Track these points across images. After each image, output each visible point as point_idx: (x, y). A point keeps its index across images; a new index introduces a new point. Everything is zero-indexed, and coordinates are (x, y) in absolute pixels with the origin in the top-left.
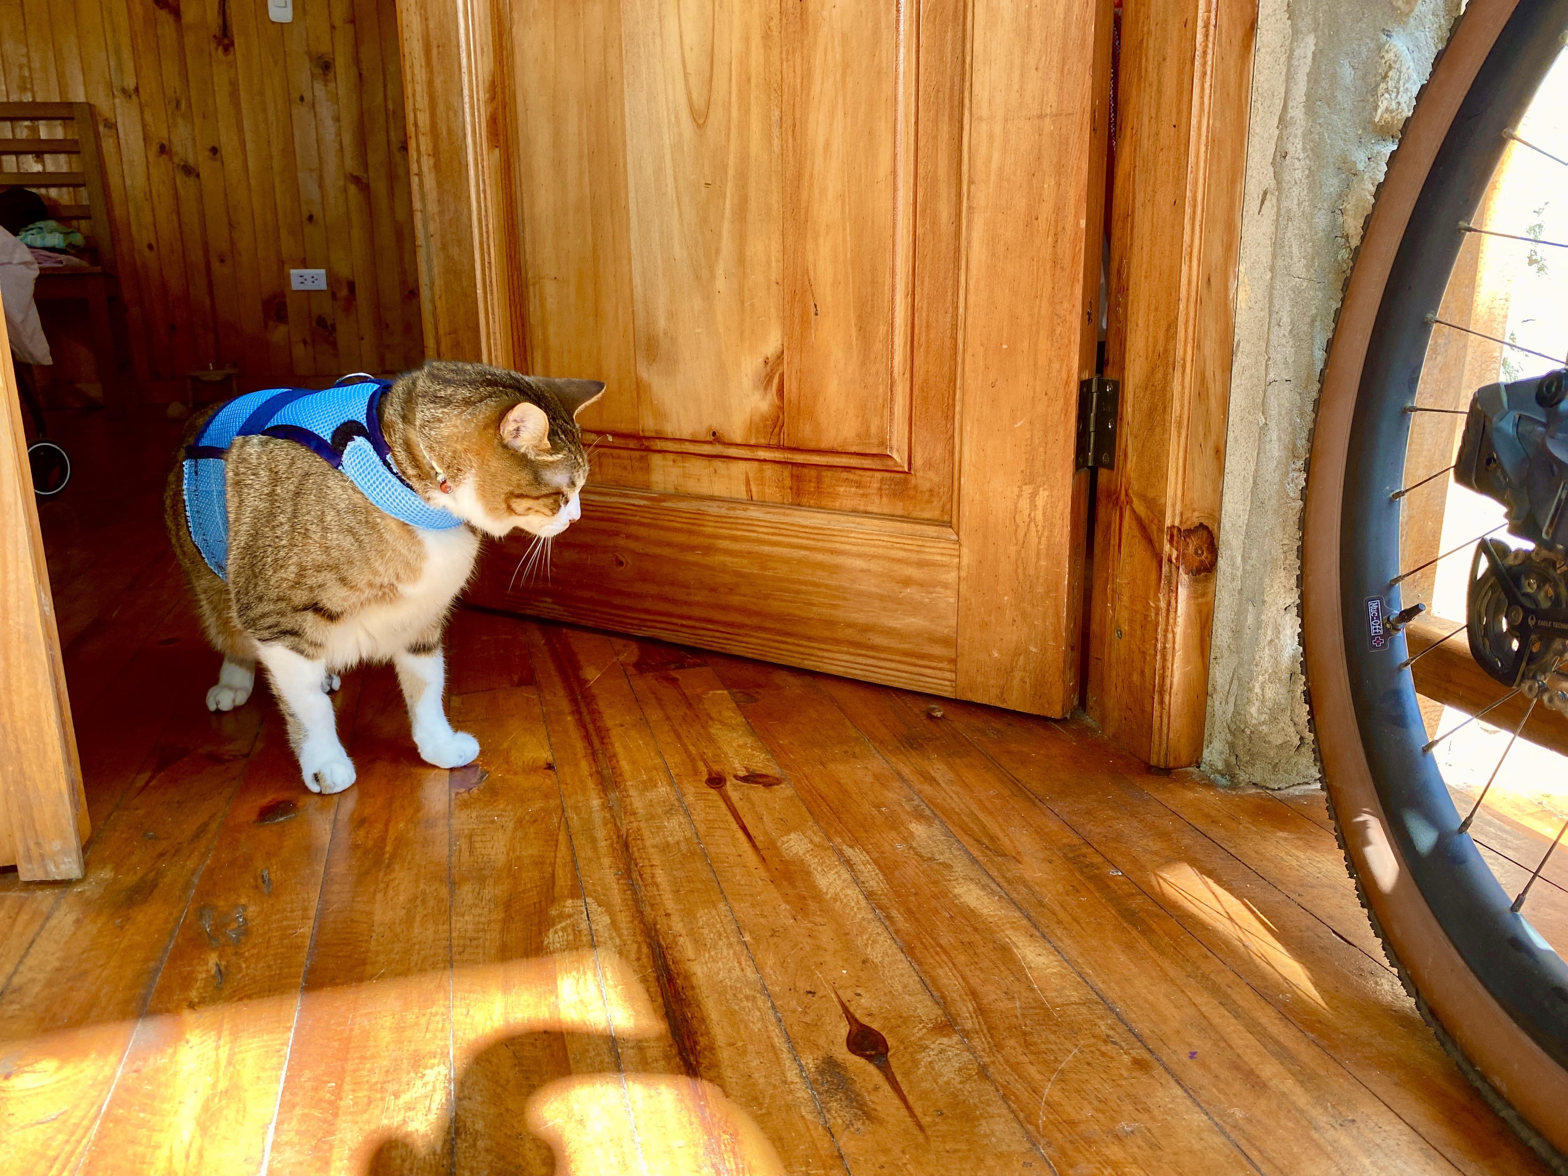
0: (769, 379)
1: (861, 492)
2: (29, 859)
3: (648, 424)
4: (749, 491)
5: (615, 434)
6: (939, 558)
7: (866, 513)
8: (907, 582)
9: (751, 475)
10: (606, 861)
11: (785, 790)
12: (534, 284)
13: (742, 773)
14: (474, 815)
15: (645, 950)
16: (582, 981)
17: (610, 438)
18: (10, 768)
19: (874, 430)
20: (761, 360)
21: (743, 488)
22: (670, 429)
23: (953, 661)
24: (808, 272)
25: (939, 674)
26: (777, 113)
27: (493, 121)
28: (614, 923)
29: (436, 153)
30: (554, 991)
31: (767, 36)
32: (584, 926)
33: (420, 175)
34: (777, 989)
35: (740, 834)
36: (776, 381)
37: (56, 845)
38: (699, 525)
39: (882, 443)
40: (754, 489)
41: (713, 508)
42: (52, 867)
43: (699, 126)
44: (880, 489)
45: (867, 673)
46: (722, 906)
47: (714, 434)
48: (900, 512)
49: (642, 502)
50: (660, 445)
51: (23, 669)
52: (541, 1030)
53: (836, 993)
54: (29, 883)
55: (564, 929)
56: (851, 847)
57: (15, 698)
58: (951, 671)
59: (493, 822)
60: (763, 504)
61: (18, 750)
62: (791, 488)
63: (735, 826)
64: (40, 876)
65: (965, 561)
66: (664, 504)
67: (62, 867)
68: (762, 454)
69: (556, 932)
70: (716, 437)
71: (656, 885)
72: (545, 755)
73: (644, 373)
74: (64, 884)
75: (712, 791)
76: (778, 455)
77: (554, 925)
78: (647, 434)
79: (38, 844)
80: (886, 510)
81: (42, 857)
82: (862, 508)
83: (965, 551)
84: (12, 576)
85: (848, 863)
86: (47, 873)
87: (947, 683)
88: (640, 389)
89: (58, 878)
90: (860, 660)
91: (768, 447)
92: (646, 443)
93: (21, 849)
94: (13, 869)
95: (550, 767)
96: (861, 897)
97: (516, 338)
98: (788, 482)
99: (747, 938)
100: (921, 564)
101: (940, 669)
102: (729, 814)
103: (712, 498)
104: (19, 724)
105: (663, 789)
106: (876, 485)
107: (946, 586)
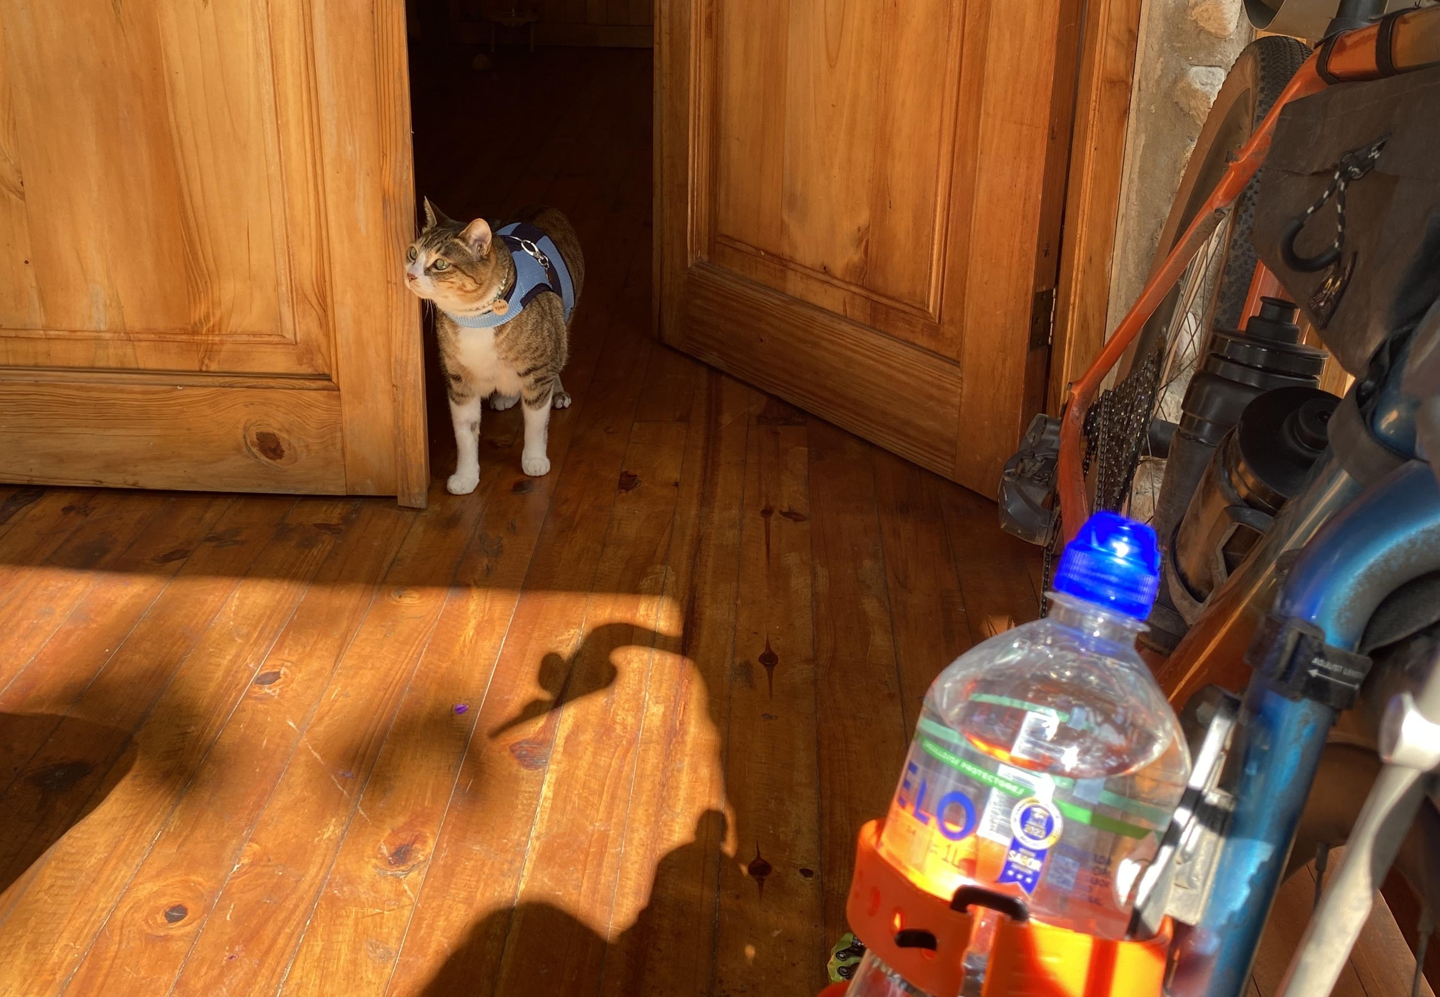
0: (860, 241)
1: (911, 329)
2: (403, 495)
3: (786, 250)
4: (845, 310)
5: (766, 252)
6: (949, 386)
7: (913, 345)
8: (931, 397)
9: (847, 300)
10: (686, 548)
11: (805, 526)
12: (725, 139)
13: (785, 510)
14: (626, 507)
15: (686, 597)
16: (651, 606)
17: (763, 254)
19: (918, 292)
20: (856, 228)
21: (842, 308)
22: (799, 257)
23: (953, 456)
24: (887, 179)
25: (946, 463)
26: (877, 72)
27: (709, 20)
28: (677, 581)
29: (671, 32)
30: (637, 608)
31: (874, 21)
32: (661, 580)
33: (660, 44)
34: (740, 628)
35: (764, 548)
36: (864, 243)
37: (417, 490)
38: (811, 327)
39: (923, 302)
40: (848, 309)
41: (820, 317)
42: (413, 501)
43: (831, 66)
44: (922, 330)
45: (903, 453)
46: (734, 584)
47: (825, 268)
48: (933, 348)
49: (778, 302)
50: (792, 266)
53: (767, 636)
54: (401, 507)
55: (651, 579)
56: (822, 566)
58: (952, 463)
59: (634, 513)
60: (852, 322)
62: (870, 315)
63: (764, 541)
64: (407, 505)
65: (965, 391)
66: (792, 307)
67: (418, 502)
68: (853, 288)
69: (647, 580)
70: (826, 270)
71: (706, 566)
72: (675, 476)
73: (786, 218)
74: (418, 510)
75: (762, 518)
76: (863, 292)
77: (647, 576)
78: (785, 257)
79: (408, 488)
80: (925, 345)
81: (409, 494)
82: (911, 340)
83: (965, 385)
85: (814, 575)
86: (410, 502)
87: (950, 470)
88: (783, 228)
89: (415, 506)
90: (900, 442)
91: (857, 285)
92: (785, 263)
93: (400, 489)
94: (395, 497)
95: (676, 484)
96: (810, 594)
97: (711, 169)
98: (869, 311)
99: (739, 602)
100: (940, 388)
101: (946, 460)
102: (764, 534)
103: (822, 310)
105: (734, 512)
106: (920, 327)
107: (953, 406)
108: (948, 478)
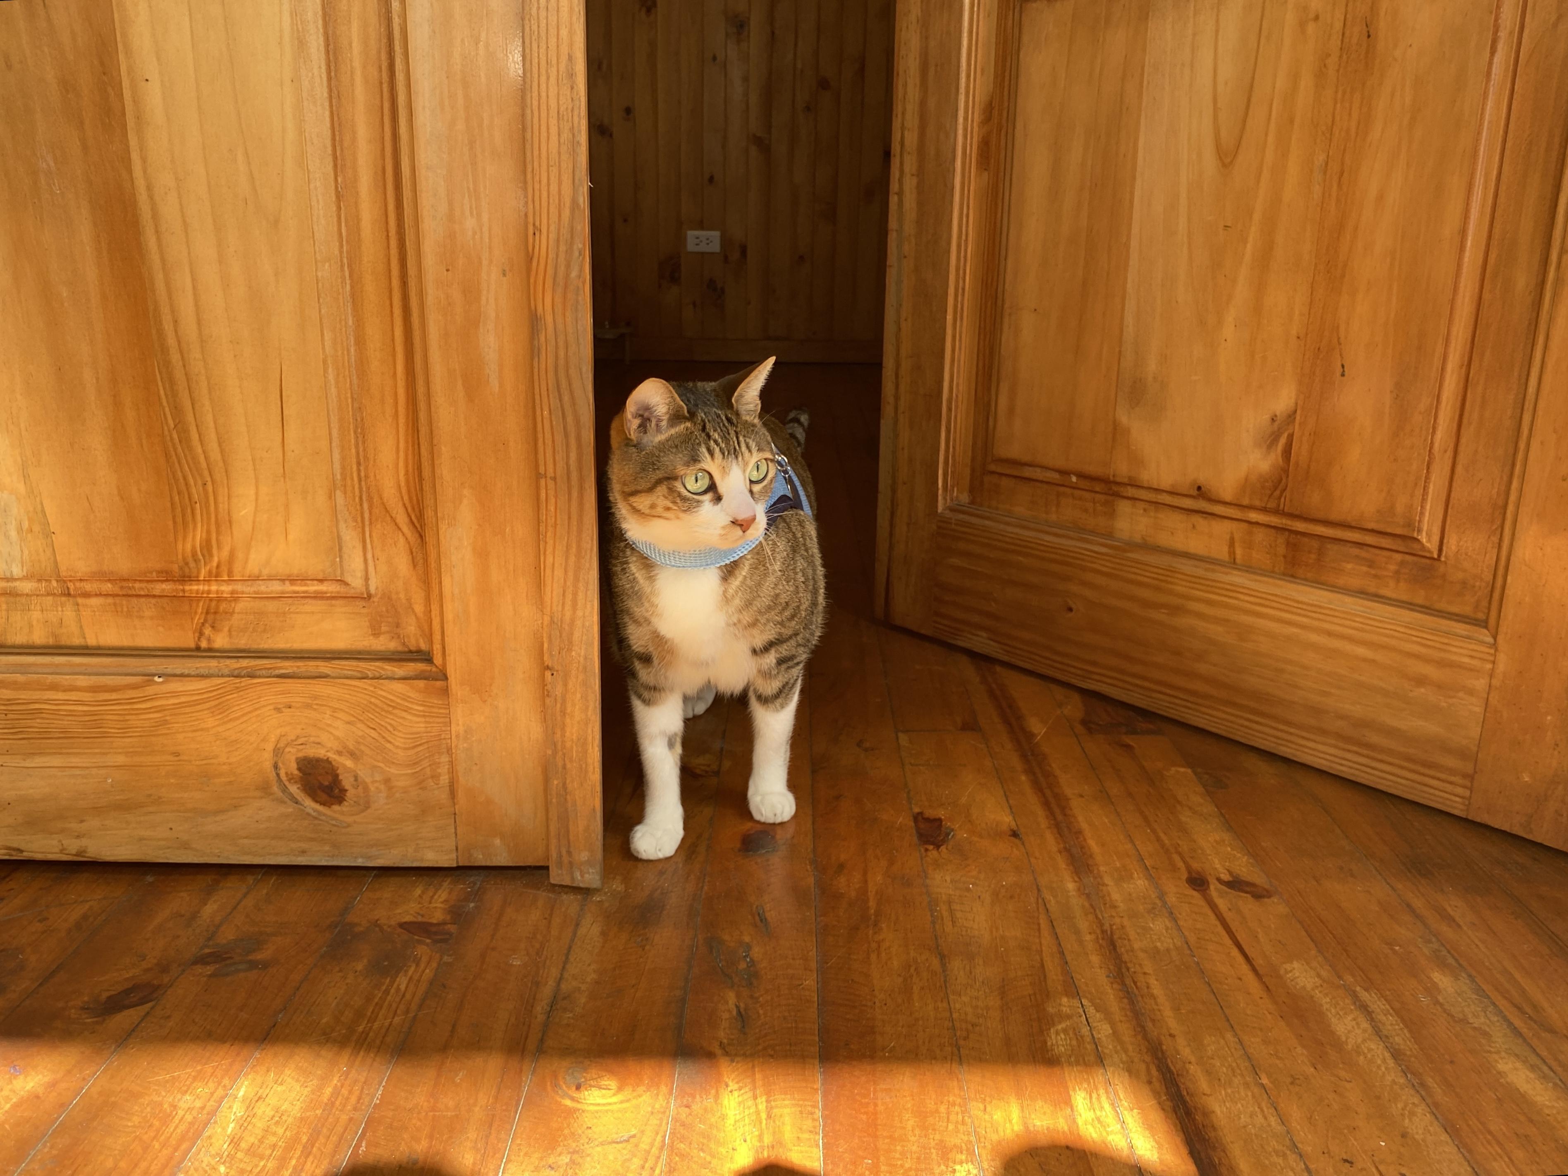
0: (1274, 438)
1: (1373, 572)
2: (560, 864)
3: (1121, 469)
4: (1232, 553)
5: (1081, 476)
6: (1466, 660)
7: (1376, 597)
8: (1420, 681)
9: (1237, 537)
10: (1095, 959)
11: (1276, 907)
12: (1010, 315)
13: (1226, 877)
14: (948, 878)
15: (1154, 1072)
16: (1094, 1096)
17: (1074, 479)
18: (555, 782)
19: (1400, 508)
20: (1267, 417)
21: (1226, 549)
22: (1147, 476)
23: (1471, 777)
24: (1338, 327)
25: (1449, 788)
26: (1322, 157)
27: (985, 145)
28: (1115, 1033)
29: (920, 173)
30: (1068, 1102)
31: (1320, 75)
32: (1085, 1031)
33: (900, 194)
34: (1309, 1149)
35: (1235, 952)
36: (1283, 440)
37: (584, 856)
38: (1171, 583)
39: (1409, 524)
40: (1239, 552)
41: (1187, 567)
42: (578, 875)
43: (1224, 165)
44: (1397, 572)
45: (1352, 771)
46: (1229, 1036)
47: (1199, 488)
48: (1419, 600)
49: (1104, 550)
50: (1131, 492)
51: (579, 696)
52: (1063, 1142)
53: (1377, 1168)
54: (554, 885)
55: (1065, 1031)
56: (1366, 990)
57: (568, 720)
58: (1464, 787)
59: (968, 889)
60: (1248, 569)
61: (564, 767)
62: (1285, 557)
63: (1228, 941)
64: (567, 882)
65: (1501, 667)
66: (1129, 555)
67: (587, 876)
68: (1254, 516)
69: (1057, 1033)
70: (1200, 491)
71: (1153, 997)
72: (1006, 820)
73: (1124, 419)
74: (585, 892)
75: (1195, 893)
76: (1274, 520)
77: (1054, 1025)
78: (1118, 480)
79: (569, 853)
80: (1404, 597)
81: (571, 863)
82: (1372, 590)
83: (1502, 658)
84: (580, 613)
85: (1364, 1008)
86: (573, 879)
87: (1457, 799)
88: (1117, 432)
89: (581, 885)
90: (1349, 756)
91: (1264, 510)
92: (1115, 488)
93: (554, 855)
94: (547, 868)
95: (1015, 834)
96: (1387, 1055)
97: (981, 365)
98: (1282, 550)
99: (1265, 1081)
100: (1441, 664)
101: (1451, 783)
102: (1218, 923)
103: (1187, 555)
104: (568, 744)
105: (1140, 883)
106: (1392, 567)
107: (1471, 692)
108: (1456, 812)
